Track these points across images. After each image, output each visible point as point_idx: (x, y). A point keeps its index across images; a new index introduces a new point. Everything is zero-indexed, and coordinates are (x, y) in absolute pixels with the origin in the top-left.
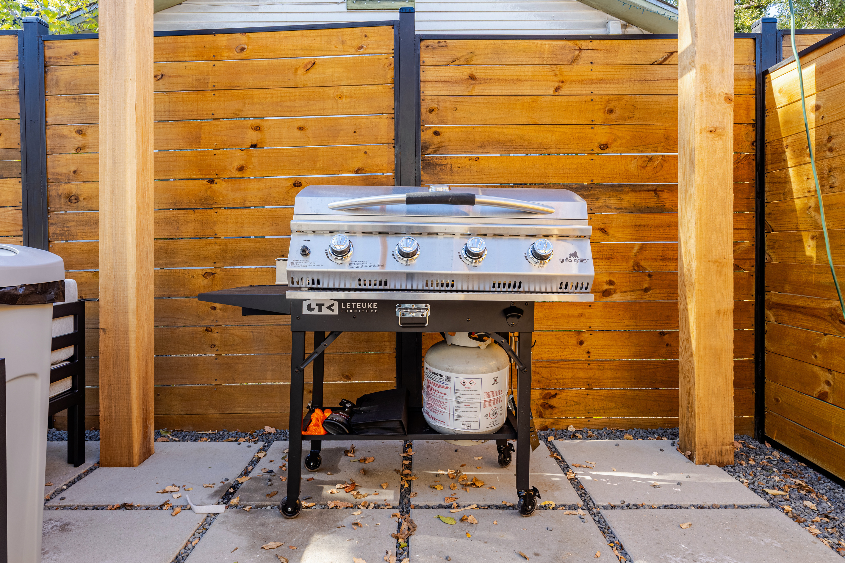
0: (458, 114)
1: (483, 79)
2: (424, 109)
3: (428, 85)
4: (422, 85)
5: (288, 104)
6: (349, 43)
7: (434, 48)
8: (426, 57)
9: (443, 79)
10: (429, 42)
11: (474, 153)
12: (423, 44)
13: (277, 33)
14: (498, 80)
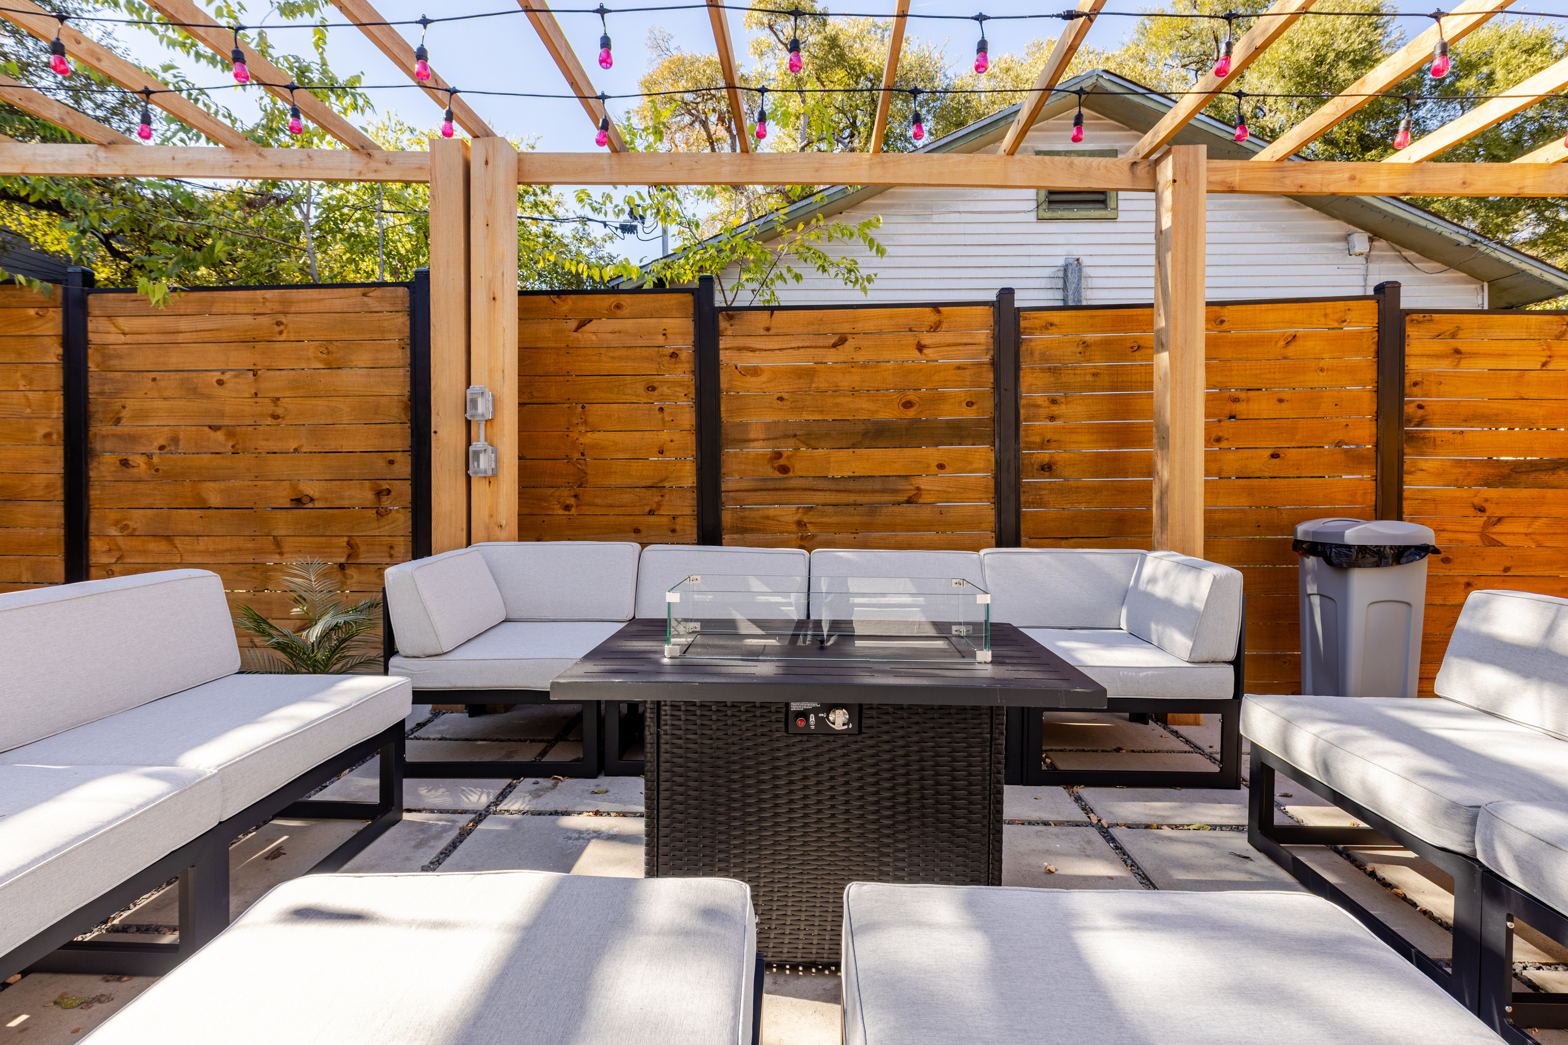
0: (1442, 388)
1: (1469, 353)
2: (1407, 383)
3: (1412, 359)
4: (1407, 359)
5: (1268, 376)
6: (1331, 316)
7: (1419, 322)
8: (1411, 331)
9: (1428, 353)
10: (1415, 316)
11: (1458, 426)
12: (1407, 318)
13: (1258, 306)
14: (1484, 354)
